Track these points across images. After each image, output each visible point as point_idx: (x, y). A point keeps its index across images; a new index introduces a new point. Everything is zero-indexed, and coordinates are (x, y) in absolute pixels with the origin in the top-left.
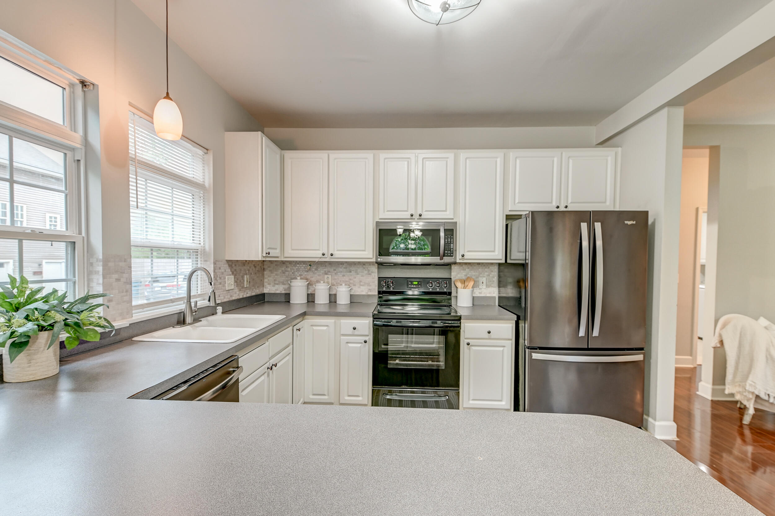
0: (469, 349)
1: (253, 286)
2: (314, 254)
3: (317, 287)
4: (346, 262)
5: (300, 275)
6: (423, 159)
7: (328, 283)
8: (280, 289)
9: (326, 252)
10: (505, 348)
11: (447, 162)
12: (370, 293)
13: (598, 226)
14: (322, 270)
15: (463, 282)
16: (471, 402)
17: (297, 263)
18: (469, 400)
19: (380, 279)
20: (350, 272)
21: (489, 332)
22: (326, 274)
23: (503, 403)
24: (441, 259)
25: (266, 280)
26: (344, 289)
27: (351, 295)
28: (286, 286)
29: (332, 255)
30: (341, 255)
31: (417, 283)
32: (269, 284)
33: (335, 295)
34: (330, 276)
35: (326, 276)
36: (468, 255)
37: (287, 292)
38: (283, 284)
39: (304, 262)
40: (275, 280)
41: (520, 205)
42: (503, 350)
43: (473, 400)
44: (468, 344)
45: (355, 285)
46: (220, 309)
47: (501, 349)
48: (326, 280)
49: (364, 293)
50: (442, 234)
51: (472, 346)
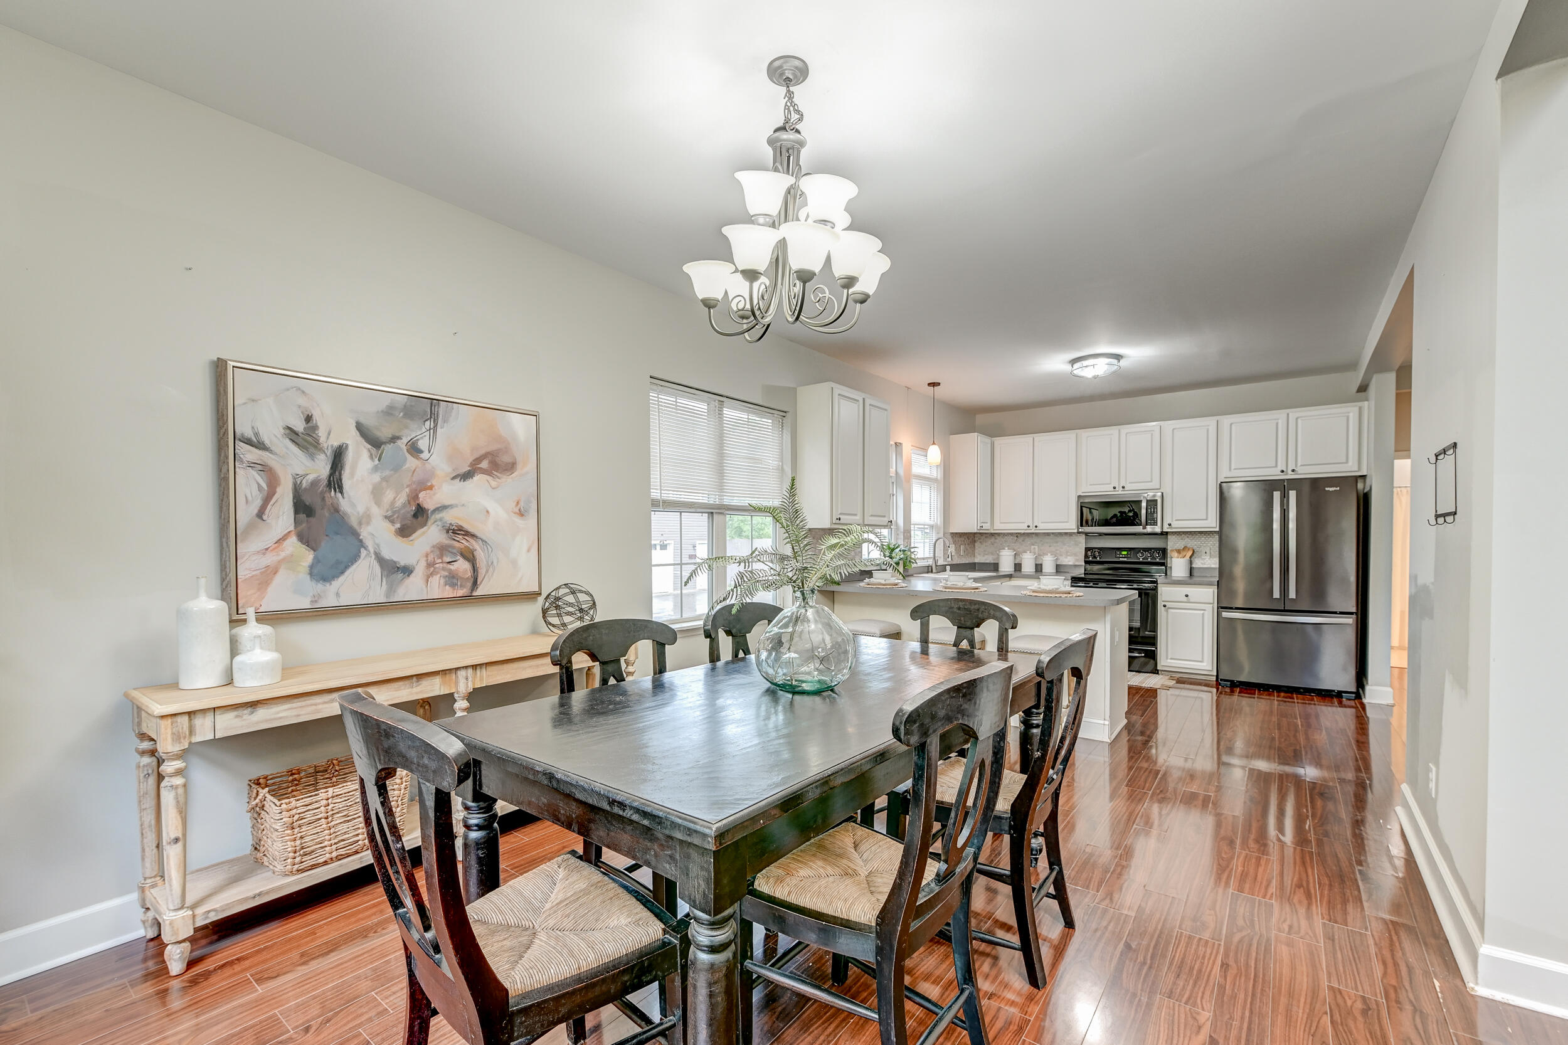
0: (1167, 611)
1: (967, 555)
2: (1021, 528)
3: (1023, 557)
4: (1053, 533)
5: (1008, 546)
6: (1127, 433)
7: (1035, 553)
8: (989, 559)
9: (1031, 525)
10: (1206, 613)
11: (1152, 435)
12: (1077, 563)
13: (1293, 494)
14: (1028, 541)
15: (1179, 551)
16: (1169, 661)
17: (1004, 534)
18: (1167, 658)
19: (1087, 549)
20: (1057, 543)
21: (1187, 596)
22: (1033, 545)
23: (1204, 664)
24: (1144, 528)
25: (976, 551)
26: (1050, 559)
27: (1057, 565)
28: (995, 557)
29: (1036, 527)
30: (1043, 527)
31: (1126, 553)
32: (979, 554)
33: (1041, 565)
34: (1036, 547)
35: (1033, 547)
36: (1175, 524)
37: (996, 562)
38: (992, 554)
39: (1012, 534)
40: (985, 551)
41: (1236, 471)
42: (1203, 614)
43: (1171, 659)
44: (1165, 606)
45: (1061, 555)
46: (948, 568)
47: (1202, 612)
48: (1032, 551)
49: (1070, 563)
50: (1144, 504)
51: (1169, 608)
